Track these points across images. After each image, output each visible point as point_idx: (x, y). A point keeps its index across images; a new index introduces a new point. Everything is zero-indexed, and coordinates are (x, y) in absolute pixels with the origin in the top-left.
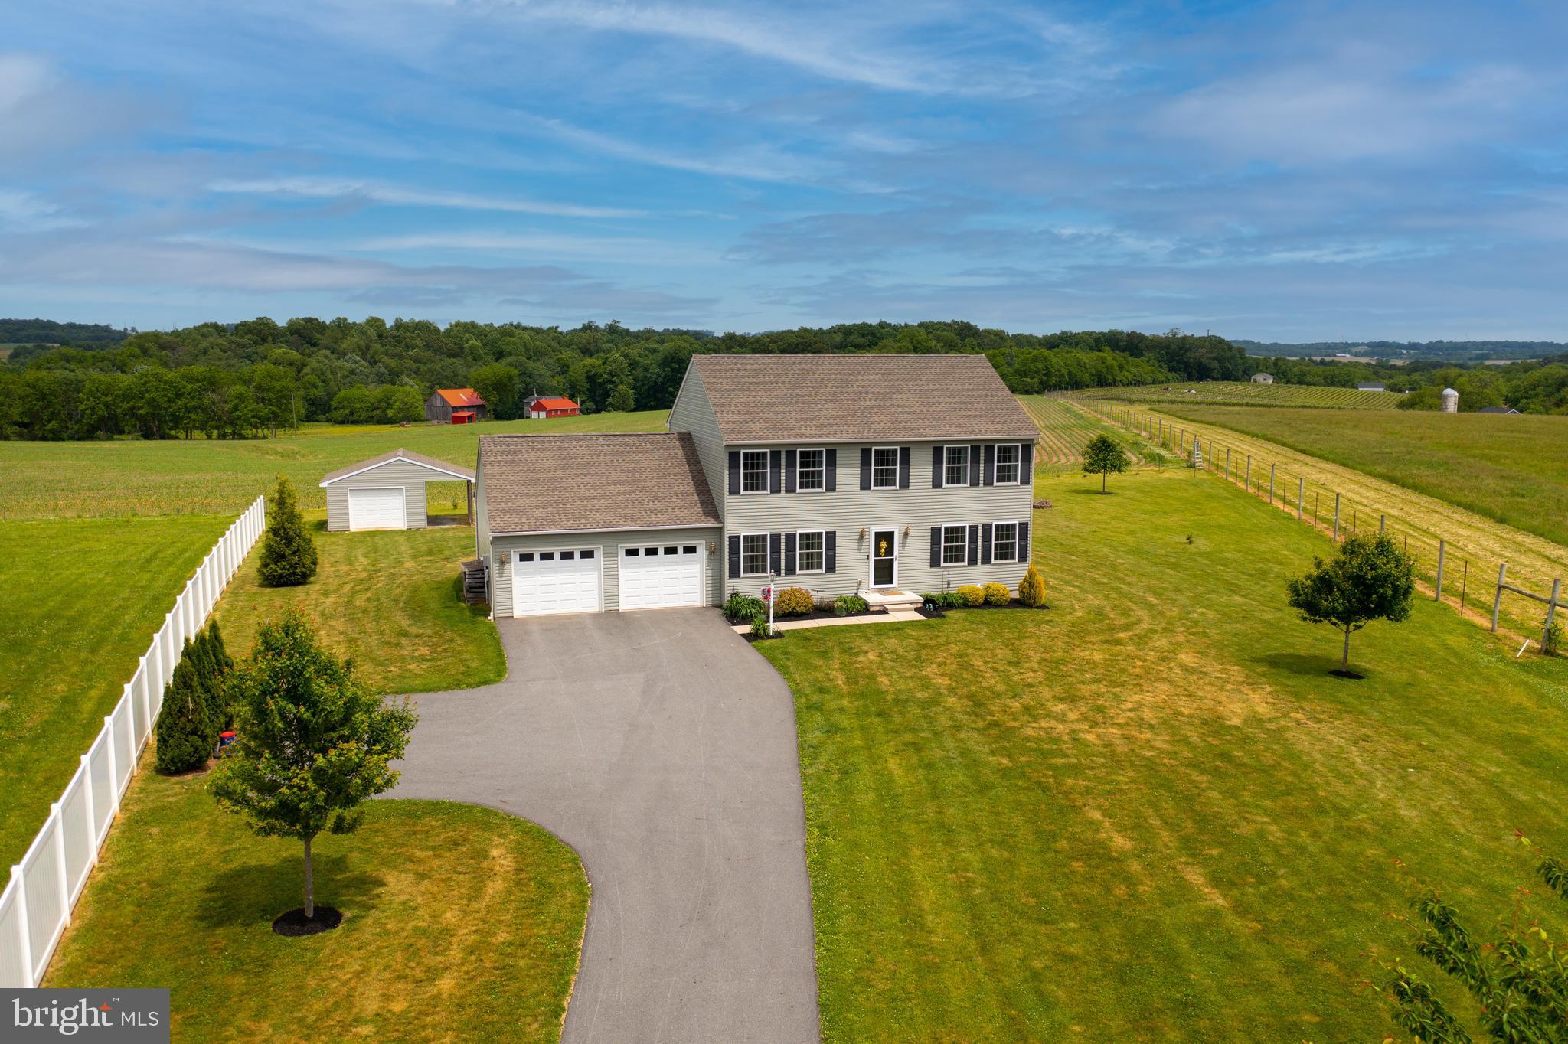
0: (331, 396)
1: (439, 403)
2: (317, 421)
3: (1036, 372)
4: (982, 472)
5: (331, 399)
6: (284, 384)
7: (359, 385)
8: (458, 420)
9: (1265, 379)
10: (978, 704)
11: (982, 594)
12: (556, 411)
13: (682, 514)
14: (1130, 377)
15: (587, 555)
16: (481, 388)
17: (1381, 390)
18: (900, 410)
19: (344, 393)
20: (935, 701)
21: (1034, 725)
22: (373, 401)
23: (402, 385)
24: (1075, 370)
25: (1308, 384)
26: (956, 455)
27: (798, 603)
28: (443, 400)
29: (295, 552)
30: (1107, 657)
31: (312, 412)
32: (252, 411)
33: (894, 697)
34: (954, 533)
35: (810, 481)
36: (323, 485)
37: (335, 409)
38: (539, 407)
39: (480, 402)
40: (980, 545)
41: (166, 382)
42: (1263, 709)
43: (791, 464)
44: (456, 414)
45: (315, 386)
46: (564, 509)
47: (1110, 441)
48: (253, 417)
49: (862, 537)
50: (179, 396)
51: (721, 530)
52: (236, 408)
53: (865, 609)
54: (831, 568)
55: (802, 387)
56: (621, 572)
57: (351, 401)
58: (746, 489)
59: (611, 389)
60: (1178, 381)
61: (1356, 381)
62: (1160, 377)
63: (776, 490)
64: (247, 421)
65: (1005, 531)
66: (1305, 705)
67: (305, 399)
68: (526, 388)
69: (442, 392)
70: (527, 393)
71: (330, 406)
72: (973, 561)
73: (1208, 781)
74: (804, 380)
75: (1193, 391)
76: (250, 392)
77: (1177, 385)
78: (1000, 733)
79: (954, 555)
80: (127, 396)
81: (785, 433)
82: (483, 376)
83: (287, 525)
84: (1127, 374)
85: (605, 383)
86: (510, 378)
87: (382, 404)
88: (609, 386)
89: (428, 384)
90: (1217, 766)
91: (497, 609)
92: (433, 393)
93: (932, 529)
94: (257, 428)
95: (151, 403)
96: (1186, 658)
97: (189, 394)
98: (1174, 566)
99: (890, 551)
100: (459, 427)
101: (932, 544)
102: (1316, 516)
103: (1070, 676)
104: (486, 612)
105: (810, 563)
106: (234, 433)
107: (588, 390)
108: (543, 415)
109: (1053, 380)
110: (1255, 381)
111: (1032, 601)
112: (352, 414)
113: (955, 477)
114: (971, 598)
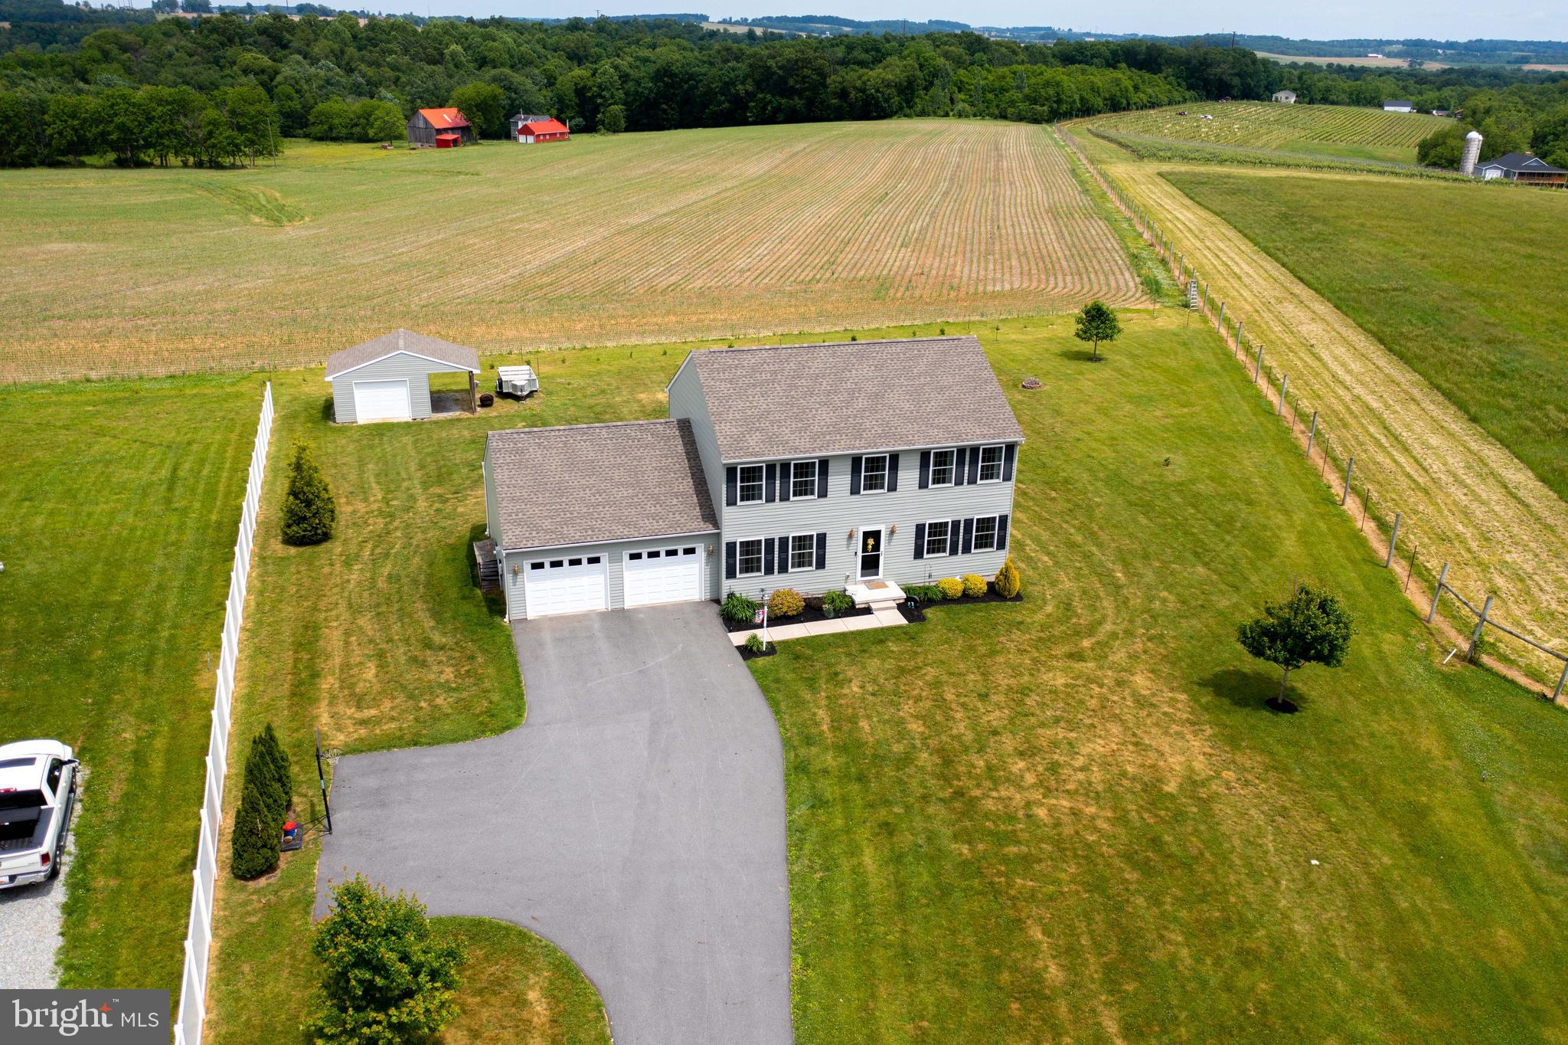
0: (308, 109)
1: (421, 124)
2: (295, 137)
3: (1047, 99)
4: (966, 471)
5: (308, 112)
6: (259, 108)
7: (336, 98)
8: (443, 144)
9: (1287, 97)
10: (947, 762)
11: (960, 588)
12: (544, 135)
13: (683, 520)
14: (1145, 98)
15: (594, 560)
16: (466, 107)
17: (1407, 109)
18: (891, 412)
19: (321, 107)
20: (906, 760)
21: (995, 794)
22: (352, 116)
23: (381, 99)
24: (1088, 96)
25: (1333, 103)
26: (943, 457)
27: (789, 607)
28: (426, 121)
29: (314, 515)
30: (1069, 681)
31: (288, 127)
32: (227, 138)
33: (873, 751)
34: (938, 529)
35: (803, 490)
36: (329, 379)
37: (313, 124)
38: (526, 131)
39: (464, 123)
40: (961, 537)
41: (134, 105)
42: (1200, 765)
43: (785, 475)
44: (439, 137)
45: (290, 98)
46: (572, 518)
47: (1105, 308)
48: (229, 144)
49: (851, 536)
50: (150, 120)
51: (718, 535)
52: (210, 134)
53: (852, 609)
54: (821, 564)
55: (797, 388)
56: (626, 574)
57: (329, 116)
58: (742, 499)
59: (600, 104)
60: (1196, 100)
61: (1383, 97)
62: (1177, 96)
63: (770, 499)
64: (223, 149)
65: (985, 524)
66: (1239, 758)
67: (280, 112)
68: (512, 105)
69: (425, 113)
70: (512, 111)
71: (308, 120)
72: (954, 551)
73: (1138, 882)
74: (800, 377)
75: (1210, 117)
76: (223, 116)
77: (1195, 106)
78: (964, 804)
79: (936, 547)
80: (97, 120)
81: (780, 448)
82: (466, 96)
83: (306, 489)
84: (1142, 95)
85: (594, 97)
86: (495, 97)
87: (363, 121)
88: (599, 101)
89: (409, 98)
90: (1147, 857)
91: (513, 612)
92: (414, 111)
93: (917, 526)
94: (234, 155)
95: (122, 128)
96: (1141, 681)
97: (160, 117)
98: (1147, 508)
99: (877, 547)
100: (444, 153)
101: (917, 538)
102: (1296, 409)
103: (1033, 715)
104: (502, 613)
105: (802, 561)
106: (210, 161)
107: (577, 104)
108: (531, 139)
109: (1064, 107)
110: (1277, 100)
111: (1006, 593)
112: (331, 129)
113: (941, 478)
114: (950, 593)
